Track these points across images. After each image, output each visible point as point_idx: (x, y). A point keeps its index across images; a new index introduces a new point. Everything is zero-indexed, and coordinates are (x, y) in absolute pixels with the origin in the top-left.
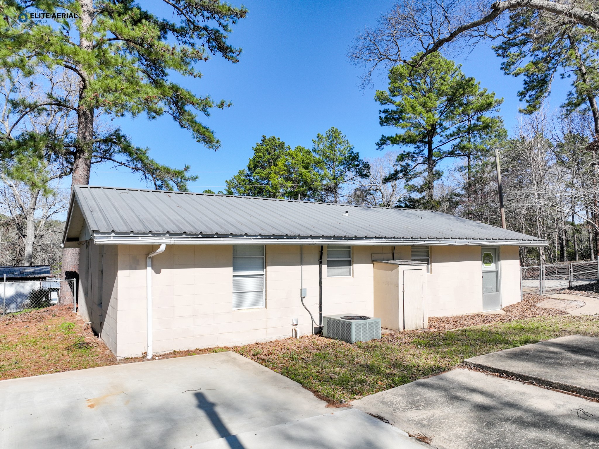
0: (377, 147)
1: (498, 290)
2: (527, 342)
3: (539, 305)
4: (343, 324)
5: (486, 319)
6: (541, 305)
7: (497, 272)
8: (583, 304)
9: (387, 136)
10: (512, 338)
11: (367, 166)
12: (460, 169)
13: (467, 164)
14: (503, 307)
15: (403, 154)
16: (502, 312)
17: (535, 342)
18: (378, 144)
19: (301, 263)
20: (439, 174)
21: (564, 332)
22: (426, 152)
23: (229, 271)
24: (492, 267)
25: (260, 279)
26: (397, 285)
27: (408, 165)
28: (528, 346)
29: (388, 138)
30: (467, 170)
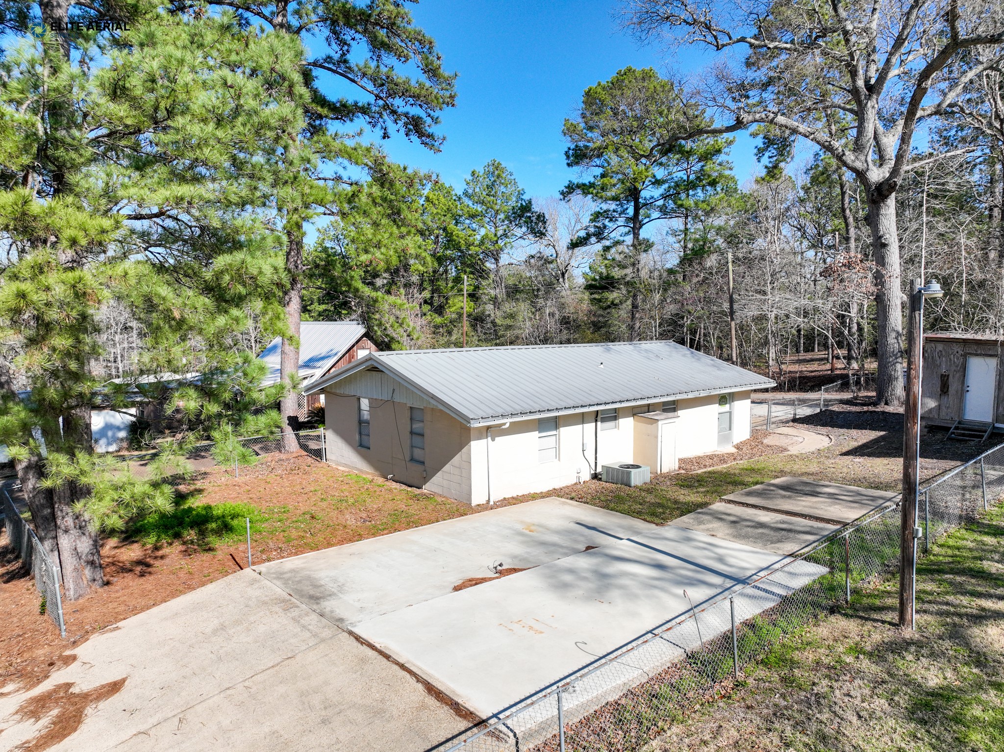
0: (562, 197)
1: (730, 429)
2: (757, 483)
3: (765, 441)
4: (623, 472)
5: (722, 459)
6: (766, 441)
7: (730, 413)
8: (800, 440)
9: (575, 182)
10: (747, 479)
11: (541, 218)
12: (674, 233)
13: (682, 227)
14: (735, 443)
15: (599, 212)
16: (734, 450)
17: (762, 483)
18: (562, 193)
19: (583, 423)
20: (648, 246)
21: (782, 473)
22: (631, 211)
23: (536, 434)
24: (726, 408)
25: (554, 437)
26: (657, 437)
27: (605, 227)
28: (758, 487)
29: (578, 186)
30: (683, 236)
